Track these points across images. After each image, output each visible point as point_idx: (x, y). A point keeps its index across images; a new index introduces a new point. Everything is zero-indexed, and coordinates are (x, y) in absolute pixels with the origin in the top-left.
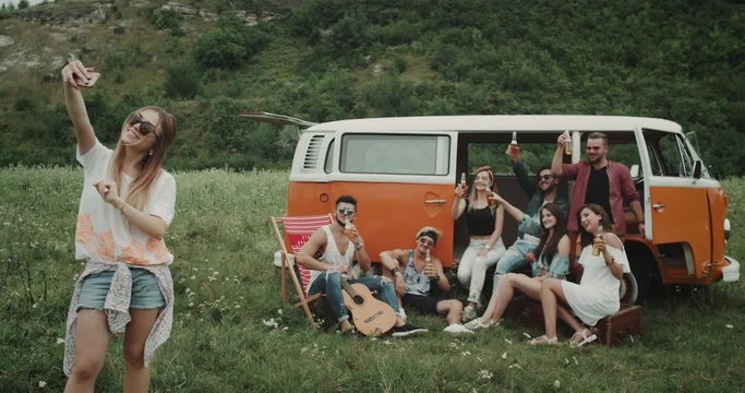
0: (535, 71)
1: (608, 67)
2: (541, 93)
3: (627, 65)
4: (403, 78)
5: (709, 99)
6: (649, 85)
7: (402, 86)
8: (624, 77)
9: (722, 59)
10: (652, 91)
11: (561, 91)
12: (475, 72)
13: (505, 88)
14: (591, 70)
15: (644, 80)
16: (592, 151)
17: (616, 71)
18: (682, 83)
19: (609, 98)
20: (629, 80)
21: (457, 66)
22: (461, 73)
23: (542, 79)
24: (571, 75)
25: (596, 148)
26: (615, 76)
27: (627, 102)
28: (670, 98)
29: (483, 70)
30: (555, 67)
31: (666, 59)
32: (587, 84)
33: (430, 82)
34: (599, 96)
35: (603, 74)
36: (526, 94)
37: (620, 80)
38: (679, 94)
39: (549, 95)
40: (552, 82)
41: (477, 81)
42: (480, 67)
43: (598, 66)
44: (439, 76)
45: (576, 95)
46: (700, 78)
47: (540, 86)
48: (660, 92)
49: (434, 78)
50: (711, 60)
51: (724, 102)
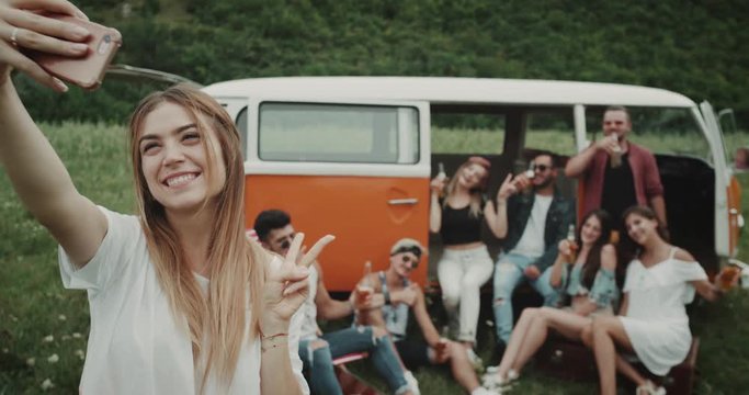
0: (296, 19)
1: (367, 18)
2: (304, 42)
3: (385, 18)
4: (158, 20)
5: (461, 53)
6: (406, 37)
7: (157, 29)
8: (384, 29)
9: (470, 16)
10: (410, 44)
11: (323, 40)
12: (235, 17)
13: (266, 35)
14: (351, 20)
15: (403, 33)
16: (613, 126)
17: (375, 23)
18: (437, 37)
19: (370, 50)
20: (388, 32)
21: (215, 9)
22: (220, 18)
23: (304, 27)
24: (332, 24)
25: (619, 123)
26: (374, 27)
27: (387, 54)
28: (425, 51)
29: (243, 16)
30: (316, 16)
31: (421, 13)
32: (349, 34)
33: (186, 26)
34: (360, 47)
35: (364, 25)
36: (288, 42)
37: (378, 31)
38: (434, 47)
39: (312, 45)
40: (314, 31)
41: (238, 27)
42: (241, 12)
43: (358, 17)
44: (197, 20)
45: (338, 45)
46: (452, 32)
47: (303, 35)
48: (417, 45)
49: (191, 22)
50: (461, 16)
51: (474, 57)
